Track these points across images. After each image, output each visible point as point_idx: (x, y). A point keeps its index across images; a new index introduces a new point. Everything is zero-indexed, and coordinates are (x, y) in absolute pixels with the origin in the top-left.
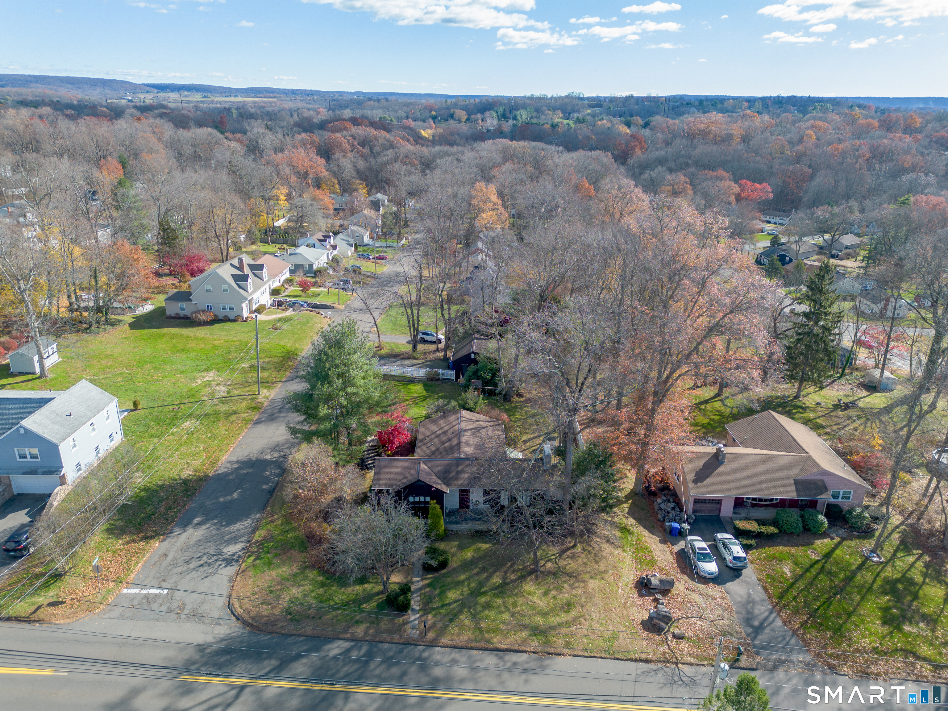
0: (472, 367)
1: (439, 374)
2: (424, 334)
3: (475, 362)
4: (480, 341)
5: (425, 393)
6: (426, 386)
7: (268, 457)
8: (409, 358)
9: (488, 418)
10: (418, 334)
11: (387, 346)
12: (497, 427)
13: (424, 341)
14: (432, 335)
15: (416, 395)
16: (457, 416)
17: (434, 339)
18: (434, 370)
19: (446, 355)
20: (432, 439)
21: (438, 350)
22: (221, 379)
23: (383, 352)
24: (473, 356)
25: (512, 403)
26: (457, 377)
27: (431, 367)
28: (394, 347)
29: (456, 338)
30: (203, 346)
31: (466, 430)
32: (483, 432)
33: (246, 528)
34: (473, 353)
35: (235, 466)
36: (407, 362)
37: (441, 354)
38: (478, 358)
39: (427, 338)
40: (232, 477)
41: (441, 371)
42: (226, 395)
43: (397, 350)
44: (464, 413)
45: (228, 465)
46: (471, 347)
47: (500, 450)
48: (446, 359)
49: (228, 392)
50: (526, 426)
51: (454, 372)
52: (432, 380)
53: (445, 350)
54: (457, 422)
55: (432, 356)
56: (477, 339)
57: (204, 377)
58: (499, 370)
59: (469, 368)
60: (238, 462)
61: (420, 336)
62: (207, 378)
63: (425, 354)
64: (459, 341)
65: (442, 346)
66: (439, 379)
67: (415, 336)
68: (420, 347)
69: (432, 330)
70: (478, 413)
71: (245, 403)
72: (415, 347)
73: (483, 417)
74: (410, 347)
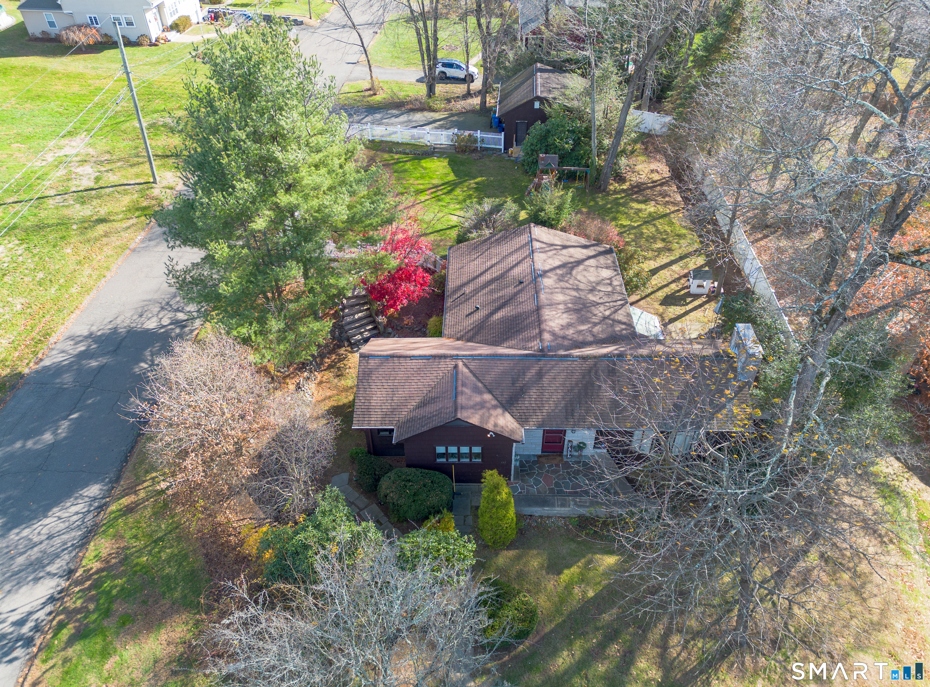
0: (538, 126)
1: (476, 141)
2: (445, 65)
3: (543, 117)
4: (546, 75)
5: (452, 177)
6: (453, 164)
7: (151, 324)
8: (422, 109)
9: (583, 241)
10: (435, 65)
11: (385, 87)
12: (602, 260)
13: (445, 79)
14: (459, 67)
15: (436, 182)
16: (524, 239)
17: (461, 74)
18: (467, 133)
19: (484, 102)
20: (476, 291)
21: (468, 95)
22: (91, 151)
23: (378, 98)
24: (537, 105)
25: (608, 194)
26: (508, 144)
27: (461, 126)
28: (396, 89)
29: (502, 72)
30: (75, 88)
31: (545, 273)
32: (578, 272)
33: (69, 529)
34: (539, 98)
35: (81, 348)
36: (418, 117)
37: (476, 101)
38: (547, 109)
39: (450, 72)
40: (68, 378)
41: (479, 134)
42: (92, 185)
43: (402, 95)
44: (539, 232)
45: (68, 346)
46: (533, 88)
47: (620, 316)
48: (484, 110)
49: (97, 179)
50: (643, 242)
51: (502, 136)
52: (464, 151)
53: (483, 92)
54: (526, 252)
55: (461, 105)
56: (542, 71)
57: (60, 148)
58: (587, 133)
59: (531, 129)
60: (90, 336)
61: (440, 68)
62: (68, 151)
63: (449, 101)
64: (509, 77)
65: (477, 85)
66: (475, 150)
67: (430, 68)
68: (440, 89)
69: (458, 58)
70: (564, 230)
71: (126, 200)
72: (431, 90)
73: (573, 239)
74: (423, 89)
